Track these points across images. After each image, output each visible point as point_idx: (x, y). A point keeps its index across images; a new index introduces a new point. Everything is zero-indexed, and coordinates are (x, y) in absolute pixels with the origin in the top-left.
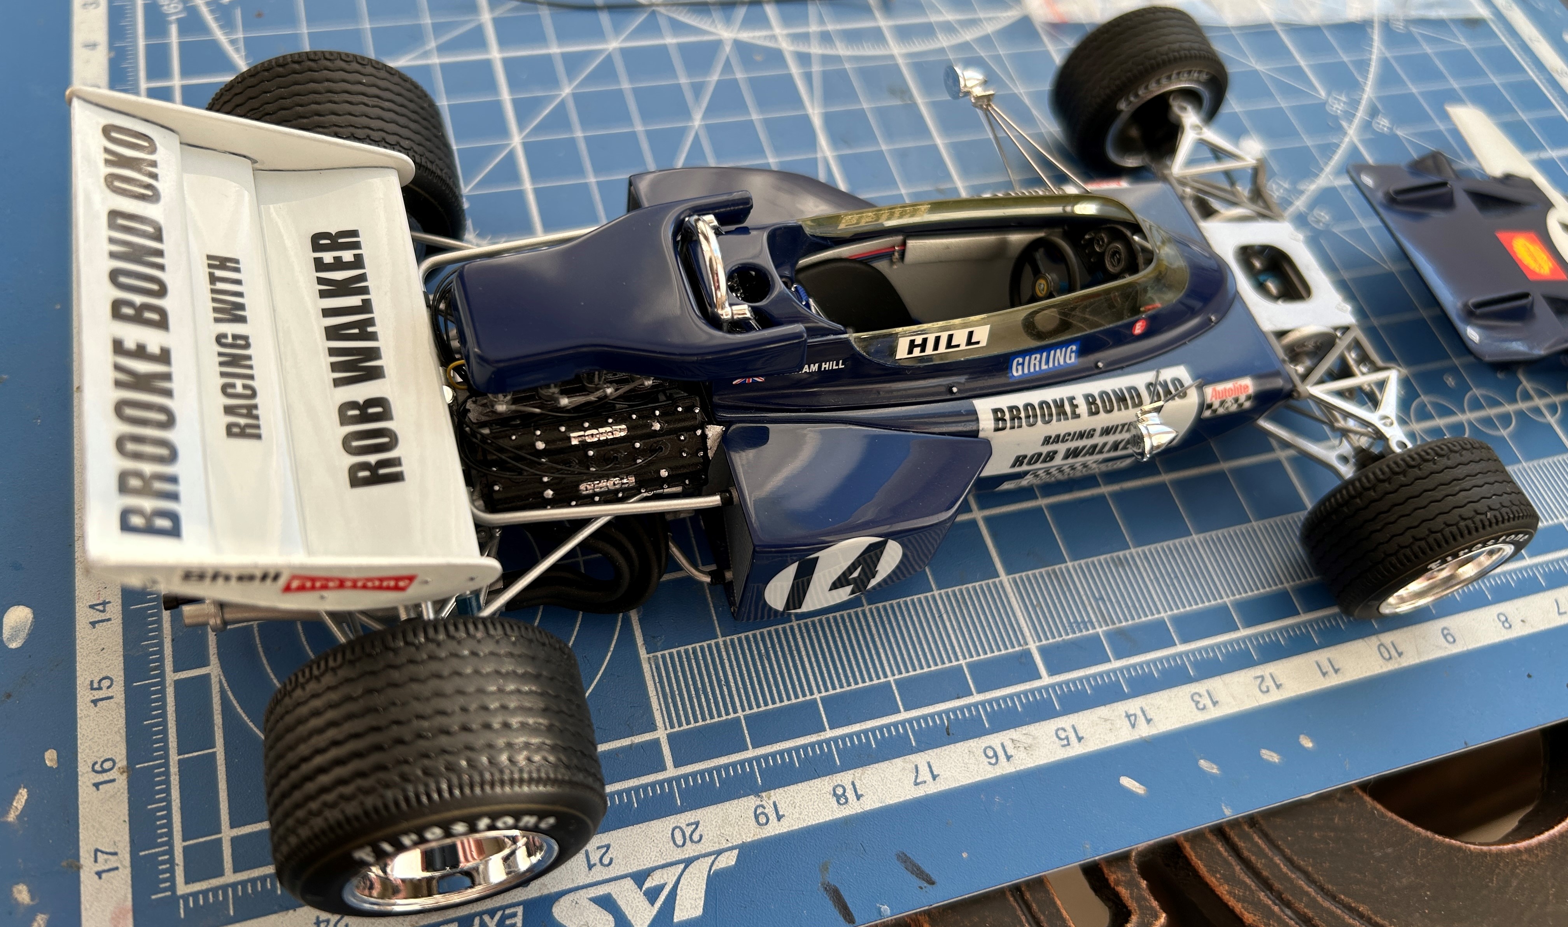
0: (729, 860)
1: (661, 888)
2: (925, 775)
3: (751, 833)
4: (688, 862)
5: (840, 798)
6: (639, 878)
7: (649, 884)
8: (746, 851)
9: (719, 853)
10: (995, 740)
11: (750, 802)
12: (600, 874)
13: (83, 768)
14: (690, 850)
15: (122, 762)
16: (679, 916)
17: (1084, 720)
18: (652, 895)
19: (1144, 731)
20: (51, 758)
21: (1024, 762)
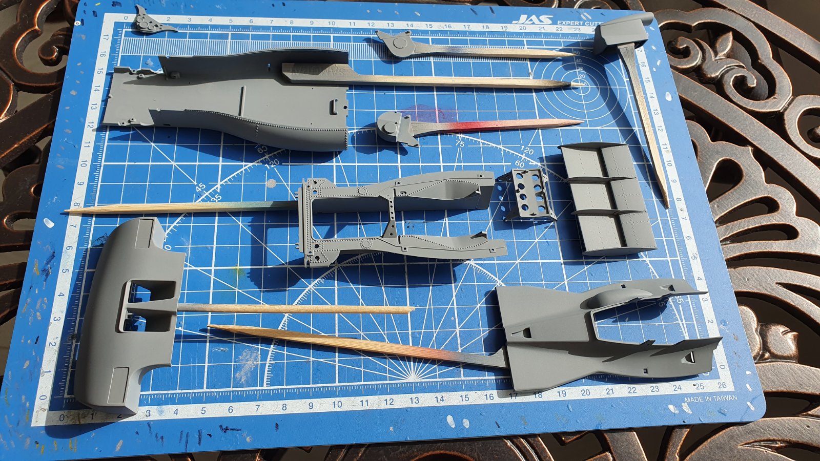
0: (514, 22)
1: (529, 21)
2: (467, 27)
3: (508, 25)
4: (523, 24)
5: (487, 27)
6: (533, 23)
7: (532, 22)
8: (511, 23)
9: (516, 24)
10: (448, 29)
11: (507, 30)
12: (542, 26)
13: (648, 66)
14: (523, 25)
15: (640, 66)
16: (526, 16)
17: (424, 28)
18: (531, 20)
19: (410, 23)
20: (655, 70)
21: (443, 24)
